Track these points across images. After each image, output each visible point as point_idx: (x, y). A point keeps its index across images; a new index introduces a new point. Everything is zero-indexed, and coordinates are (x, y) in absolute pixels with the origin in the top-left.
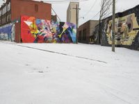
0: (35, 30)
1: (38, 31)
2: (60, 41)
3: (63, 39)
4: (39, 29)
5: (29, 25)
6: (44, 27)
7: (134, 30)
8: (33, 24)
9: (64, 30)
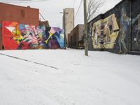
0: (18, 36)
1: (22, 37)
2: (46, 47)
3: (50, 44)
4: (23, 35)
5: (11, 31)
6: (28, 33)
7: (115, 31)
8: (16, 29)
9: (50, 36)
